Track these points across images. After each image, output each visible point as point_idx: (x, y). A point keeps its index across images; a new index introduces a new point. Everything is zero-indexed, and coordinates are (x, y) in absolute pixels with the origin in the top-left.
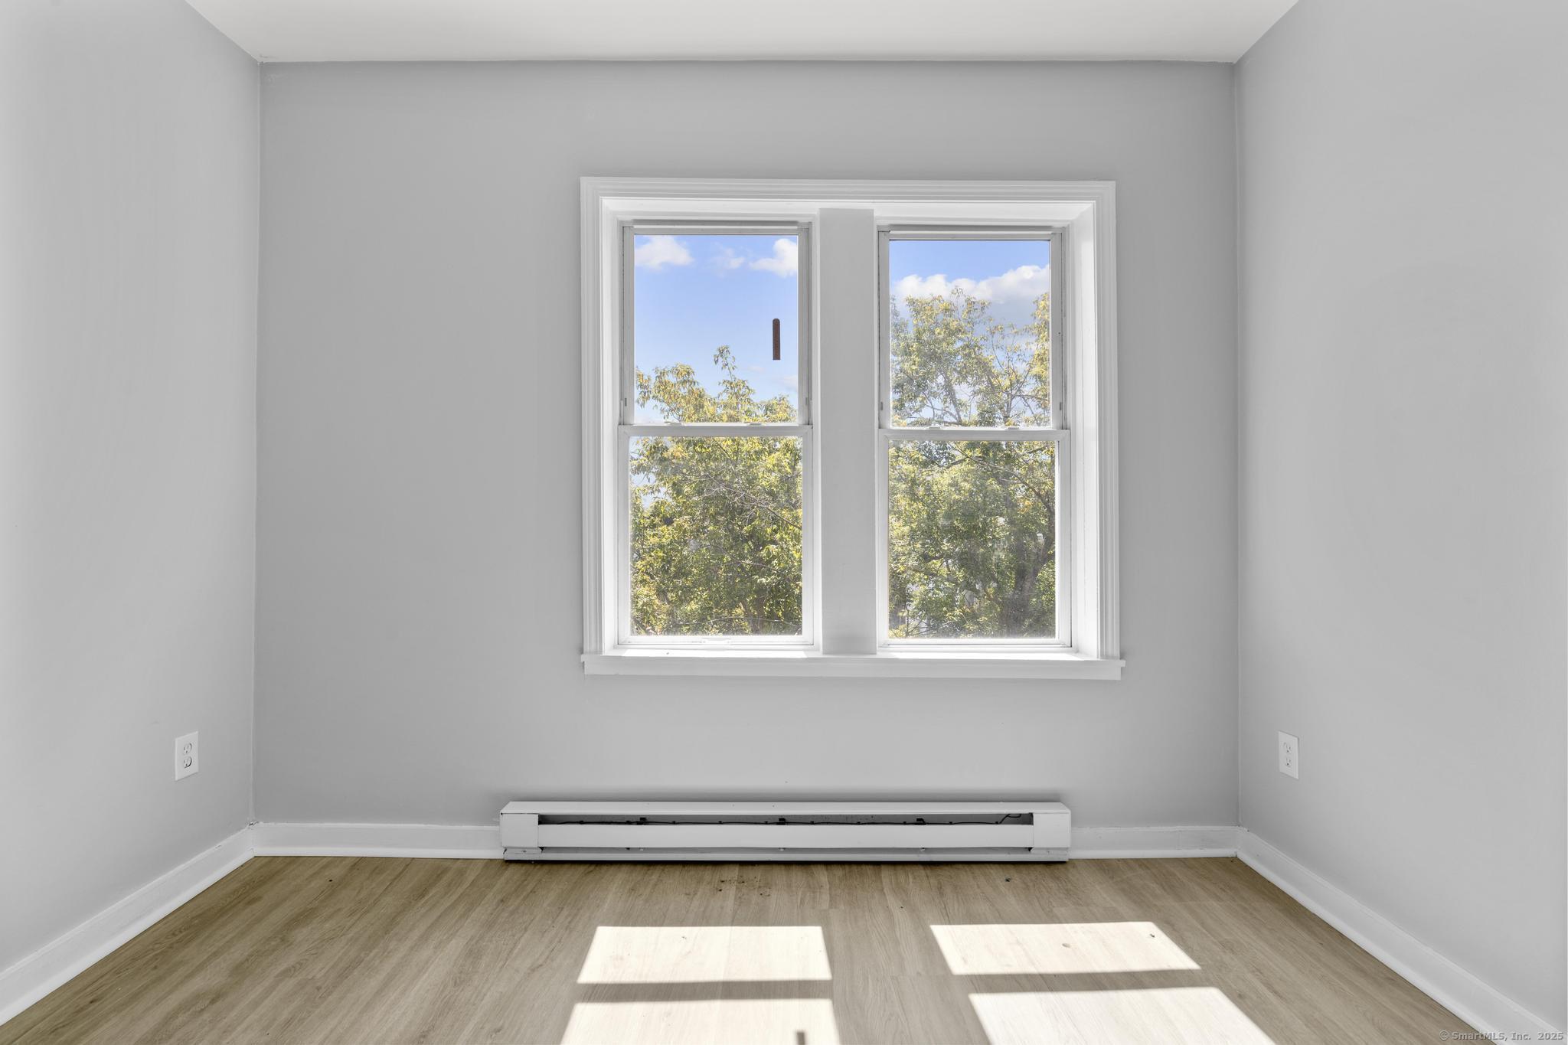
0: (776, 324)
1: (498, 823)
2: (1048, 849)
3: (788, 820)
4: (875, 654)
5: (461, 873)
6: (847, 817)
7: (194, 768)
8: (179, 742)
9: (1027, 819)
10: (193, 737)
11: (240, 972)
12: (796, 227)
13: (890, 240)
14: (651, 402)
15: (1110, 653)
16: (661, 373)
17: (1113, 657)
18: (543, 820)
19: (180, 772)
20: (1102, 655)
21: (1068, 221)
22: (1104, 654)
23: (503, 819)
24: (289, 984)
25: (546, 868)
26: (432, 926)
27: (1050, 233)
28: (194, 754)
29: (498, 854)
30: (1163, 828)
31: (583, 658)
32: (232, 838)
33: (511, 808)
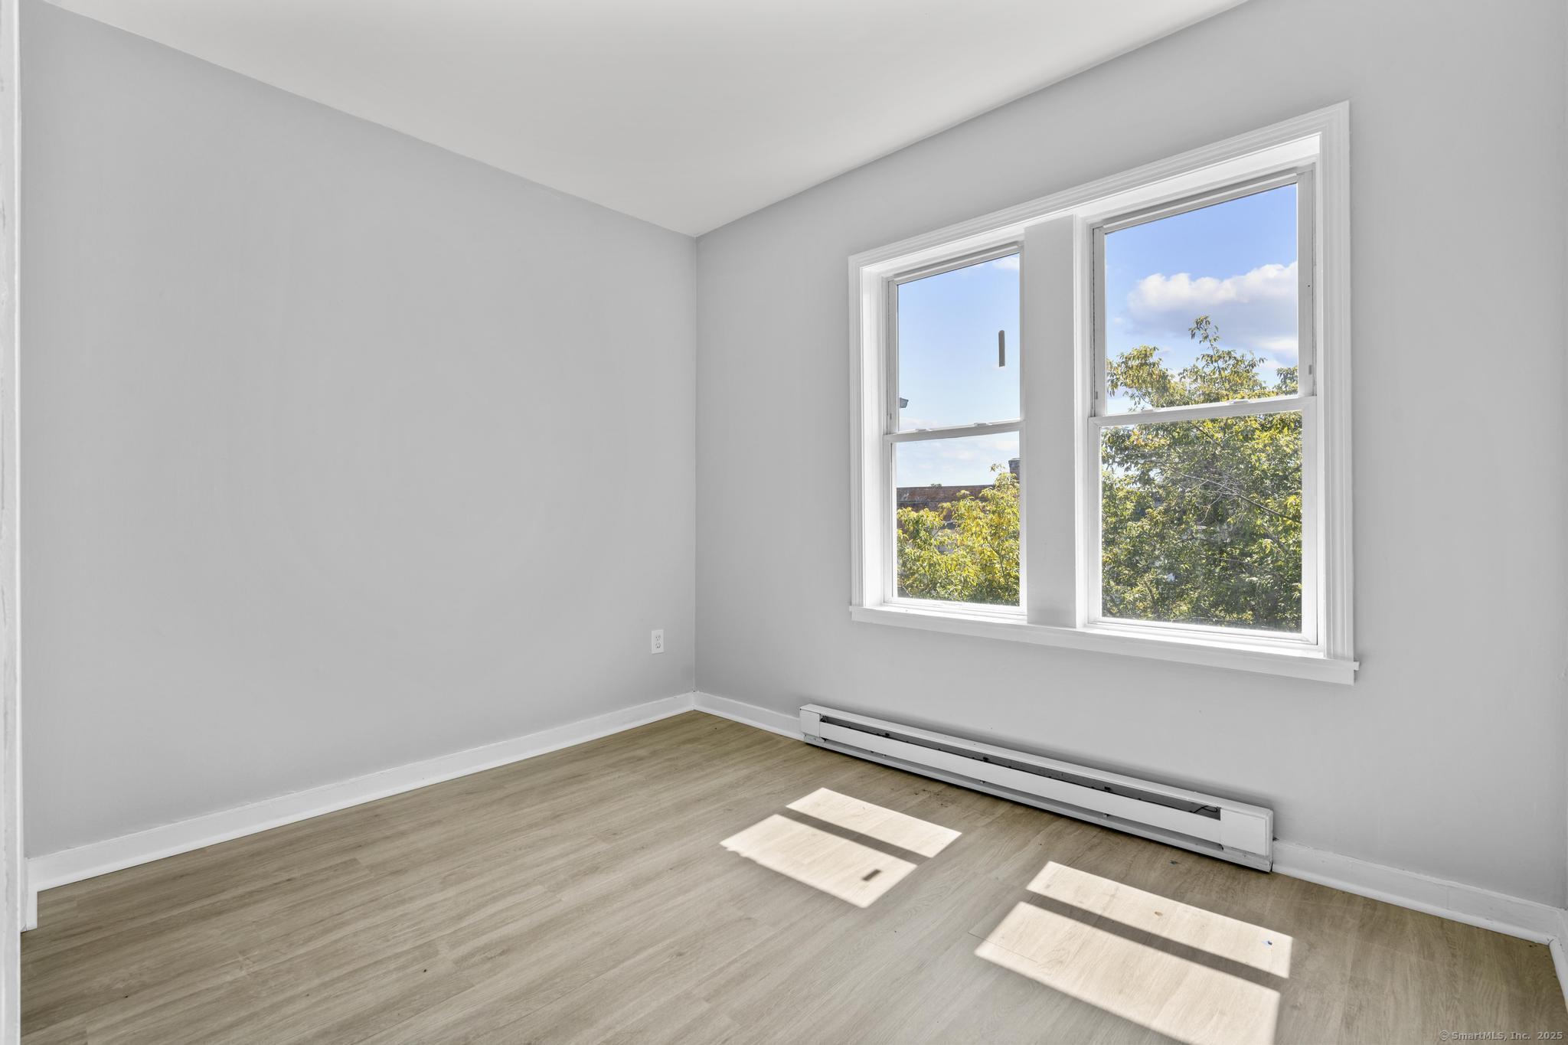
0: (1002, 335)
1: (798, 715)
2: (1245, 853)
3: (990, 760)
4: (1075, 627)
5: (778, 742)
6: (1063, 774)
7: (661, 650)
8: (654, 633)
9: (1215, 813)
10: (660, 632)
11: (654, 754)
12: (1016, 247)
13: (1106, 234)
14: (1121, 389)
15: (1339, 650)
16: (1126, 358)
17: (1343, 658)
18: (825, 719)
19: (654, 650)
20: (1329, 653)
21: (1313, 156)
22: (1332, 654)
23: (802, 712)
24: (668, 763)
25: (825, 752)
26: (742, 761)
27: (1295, 174)
28: (661, 641)
29: (801, 738)
30: (1434, 878)
31: (851, 608)
32: (683, 695)
33: (810, 707)
